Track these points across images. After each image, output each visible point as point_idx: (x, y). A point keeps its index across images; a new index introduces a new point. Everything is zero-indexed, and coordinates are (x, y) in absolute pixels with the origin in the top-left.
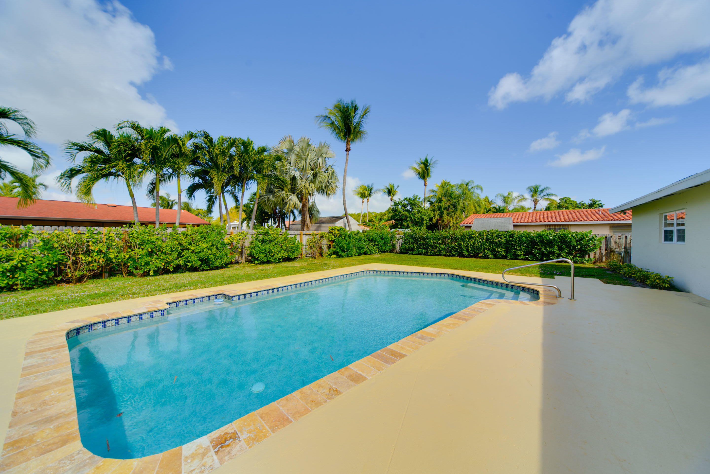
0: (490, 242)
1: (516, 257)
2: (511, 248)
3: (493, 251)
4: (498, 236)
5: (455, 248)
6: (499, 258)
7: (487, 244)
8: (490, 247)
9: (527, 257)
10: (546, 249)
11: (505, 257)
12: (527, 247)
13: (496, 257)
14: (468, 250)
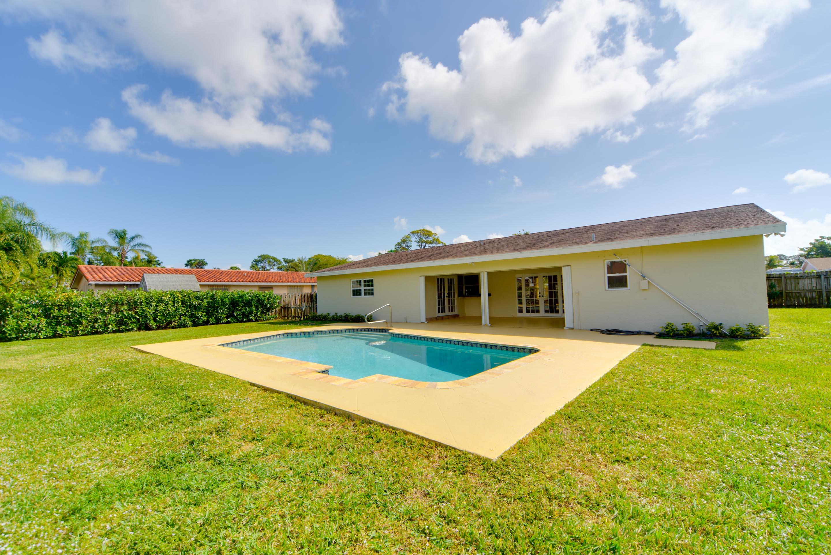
0: (186, 305)
1: (218, 322)
2: (214, 311)
3: (192, 316)
4: (197, 298)
5: (135, 318)
6: (199, 325)
7: (183, 308)
8: (187, 311)
9: (229, 319)
10: (246, 310)
11: (206, 323)
12: (229, 309)
13: (195, 324)
14: (155, 320)
